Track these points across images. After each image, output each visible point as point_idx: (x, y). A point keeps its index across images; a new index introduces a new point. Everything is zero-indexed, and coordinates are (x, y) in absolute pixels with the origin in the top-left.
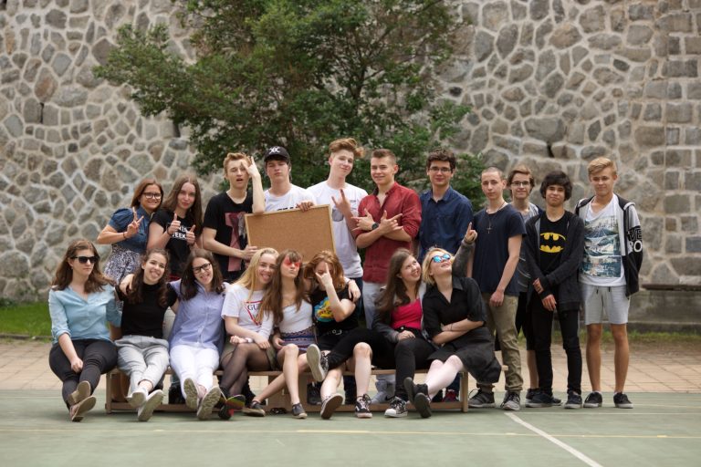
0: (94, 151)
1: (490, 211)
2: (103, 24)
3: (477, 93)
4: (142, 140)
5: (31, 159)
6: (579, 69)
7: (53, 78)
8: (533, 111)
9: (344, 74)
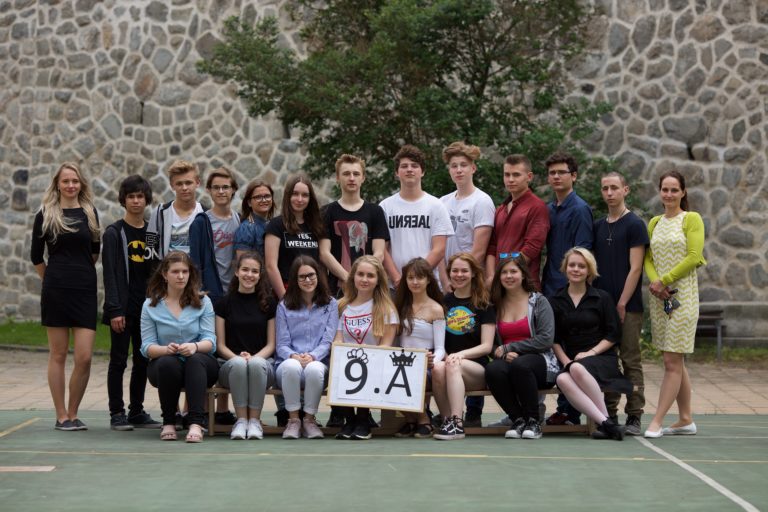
0: (197, 154)
1: (611, 220)
2: (207, 16)
3: (611, 90)
4: (249, 142)
5: (130, 163)
6: (722, 64)
7: (153, 74)
8: (672, 110)
9: (466, 70)
